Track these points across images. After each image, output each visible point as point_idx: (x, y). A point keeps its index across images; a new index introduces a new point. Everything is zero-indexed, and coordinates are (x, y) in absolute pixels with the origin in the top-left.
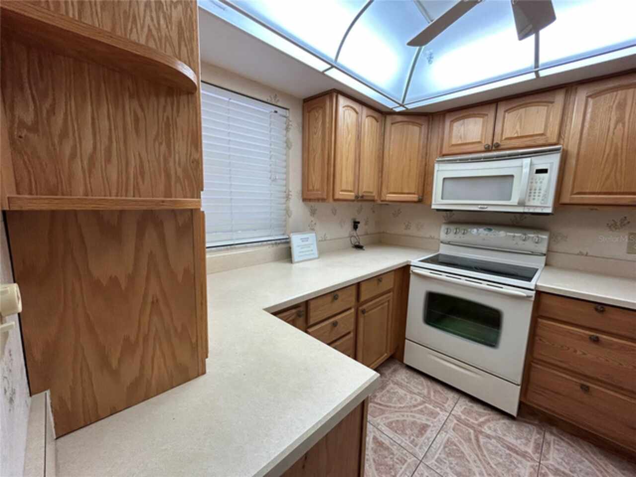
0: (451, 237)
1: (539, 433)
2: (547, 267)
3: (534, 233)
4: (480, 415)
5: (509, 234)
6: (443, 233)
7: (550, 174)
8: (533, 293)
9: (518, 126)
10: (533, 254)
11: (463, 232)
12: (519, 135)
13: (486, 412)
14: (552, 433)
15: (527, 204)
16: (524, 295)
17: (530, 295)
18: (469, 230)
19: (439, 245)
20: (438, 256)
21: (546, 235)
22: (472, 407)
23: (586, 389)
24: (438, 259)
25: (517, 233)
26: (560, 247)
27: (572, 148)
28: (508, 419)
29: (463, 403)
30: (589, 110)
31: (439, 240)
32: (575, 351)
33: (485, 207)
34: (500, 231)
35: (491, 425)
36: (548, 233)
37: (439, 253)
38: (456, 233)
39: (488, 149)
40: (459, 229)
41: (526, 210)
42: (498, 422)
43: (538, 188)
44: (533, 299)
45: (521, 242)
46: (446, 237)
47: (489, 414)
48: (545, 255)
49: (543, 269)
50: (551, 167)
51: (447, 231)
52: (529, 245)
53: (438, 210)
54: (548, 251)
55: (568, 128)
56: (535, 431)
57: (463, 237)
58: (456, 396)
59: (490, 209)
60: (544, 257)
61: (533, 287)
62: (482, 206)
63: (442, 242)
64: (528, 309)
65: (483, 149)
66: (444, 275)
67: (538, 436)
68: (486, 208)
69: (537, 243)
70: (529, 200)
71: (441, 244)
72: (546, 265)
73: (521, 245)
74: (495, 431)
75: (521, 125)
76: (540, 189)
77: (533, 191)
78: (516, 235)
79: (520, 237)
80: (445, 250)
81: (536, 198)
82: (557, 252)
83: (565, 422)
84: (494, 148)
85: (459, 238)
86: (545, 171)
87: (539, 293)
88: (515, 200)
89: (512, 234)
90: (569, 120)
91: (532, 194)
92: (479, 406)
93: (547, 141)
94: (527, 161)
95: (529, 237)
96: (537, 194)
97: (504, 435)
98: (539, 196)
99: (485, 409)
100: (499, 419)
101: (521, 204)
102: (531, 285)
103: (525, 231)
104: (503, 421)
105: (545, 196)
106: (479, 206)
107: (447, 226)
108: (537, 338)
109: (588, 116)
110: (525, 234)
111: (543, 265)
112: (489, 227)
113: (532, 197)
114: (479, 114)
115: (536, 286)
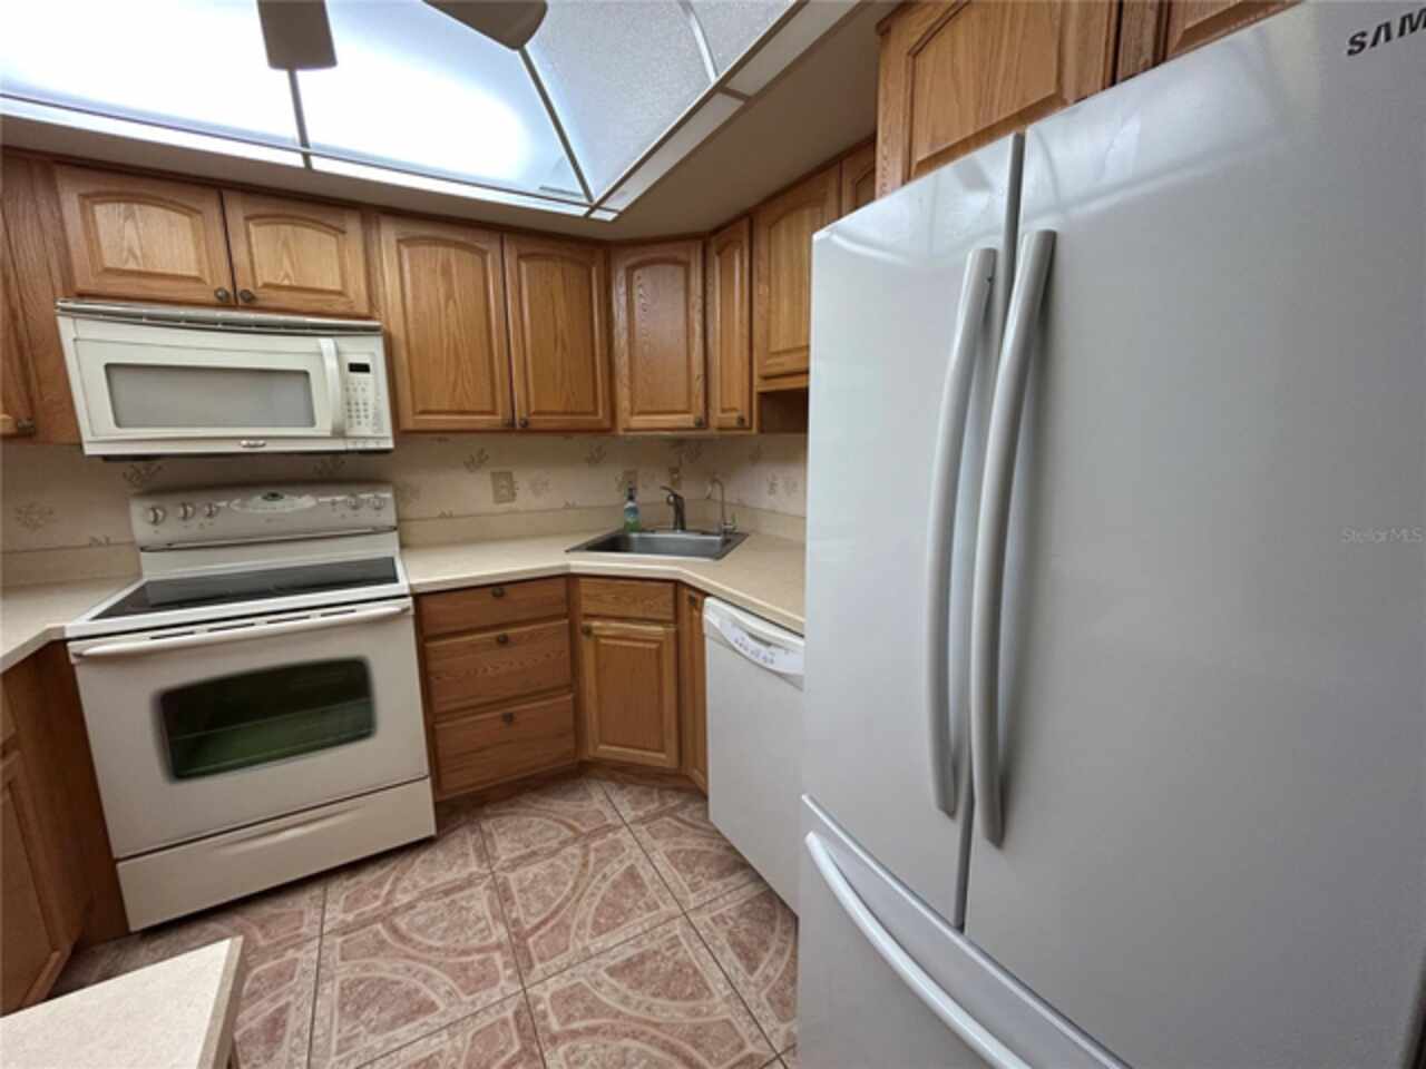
0: (172, 530)
1: (473, 832)
2: (406, 551)
3: (368, 492)
4: (379, 884)
5: (321, 500)
6: (140, 521)
7: (376, 373)
8: (409, 602)
9: (286, 263)
10: (376, 531)
11: (207, 509)
12: (294, 284)
13: (386, 869)
14: (487, 817)
15: (349, 433)
16: (397, 609)
17: (405, 606)
18: (223, 504)
19: (138, 560)
20: (142, 589)
21: (386, 492)
22: (358, 883)
23: (509, 718)
24: (146, 601)
25: (339, 494)
26: (411, 511)
27: (397, 329)
28: (426, 849)
29: (339, 890)
30: (407, 267)
31: (132, 543)
32: (485, 670)
33: (261, 442)
34: (300, 496)
35: (406, 883)
36: (391, 488)
37: (145, 580)
38: (185, 517)
39: (225, 302)
40: (191, 504)
41: (350, 446)
42: (414, 868)
43: (360, 402)
44: (412, 612)
45: (349, 513)
46: (156, 532)
47: (394, 868)
48: (395, 529)
49: (401, 553)
50: (374, 360)
51: (156, 515)
52: (367, 517)
53: (107, 458)
54: (399, 520)
55: (381, 290)
56: (468, 834)
57: (211, 524)
58: (317, 891)
59: (271, 447)
60: (395, 534)
61: (406, 591)
62: (252, 442)
63: (143, 549)
64: (407, 634)
65: (212, 298)
66: (202, 631)
67: (474, 836)
68: (263, 445)
69: (378, 508)
70: (351, 426)
71: (143, 554)
72: (403, 546)
73: (351, 518)
74: (415, 886)
75: (290, 257)
76: (365, 404)
77: (354, 407)
78: (339, 498)
79: (344, 502)
80: (159, 569)
81: (363, 420)
82: (411, 520)
83: (497, 786)
84: (240, 302)
85: (197, 527)
86: (364, 368)
87: (419, 597)
88: (324, 426)
89: (328, 499)
90: (378, 274)
91: (354, 414)
92: (371, 868)
93: (352, 308)
94: (327, 344)
95: (363, 500)
96: (362, 414)
97: (432, 879)
98: (366, 417)
99: (382, 867)
100: (413, 863)
101: (339, 433)
102: (402, 586)
103: (354, 489)
104: (418, 862)
105: (377, 416)
106: (244, 442)
107: (149, 503)
108: (432, 678)
109: (407, 276)
110: (353, 495)
111: (397, 548)
112: (273, 491)
113: (355, 420)
114: (172, 202)
115: (411, 586)
